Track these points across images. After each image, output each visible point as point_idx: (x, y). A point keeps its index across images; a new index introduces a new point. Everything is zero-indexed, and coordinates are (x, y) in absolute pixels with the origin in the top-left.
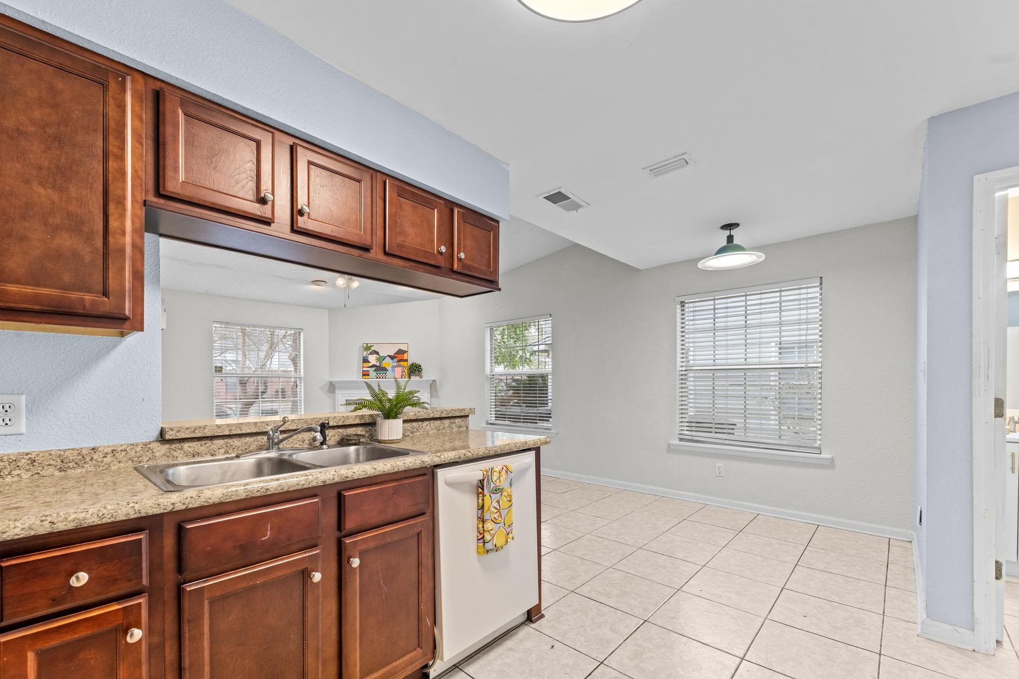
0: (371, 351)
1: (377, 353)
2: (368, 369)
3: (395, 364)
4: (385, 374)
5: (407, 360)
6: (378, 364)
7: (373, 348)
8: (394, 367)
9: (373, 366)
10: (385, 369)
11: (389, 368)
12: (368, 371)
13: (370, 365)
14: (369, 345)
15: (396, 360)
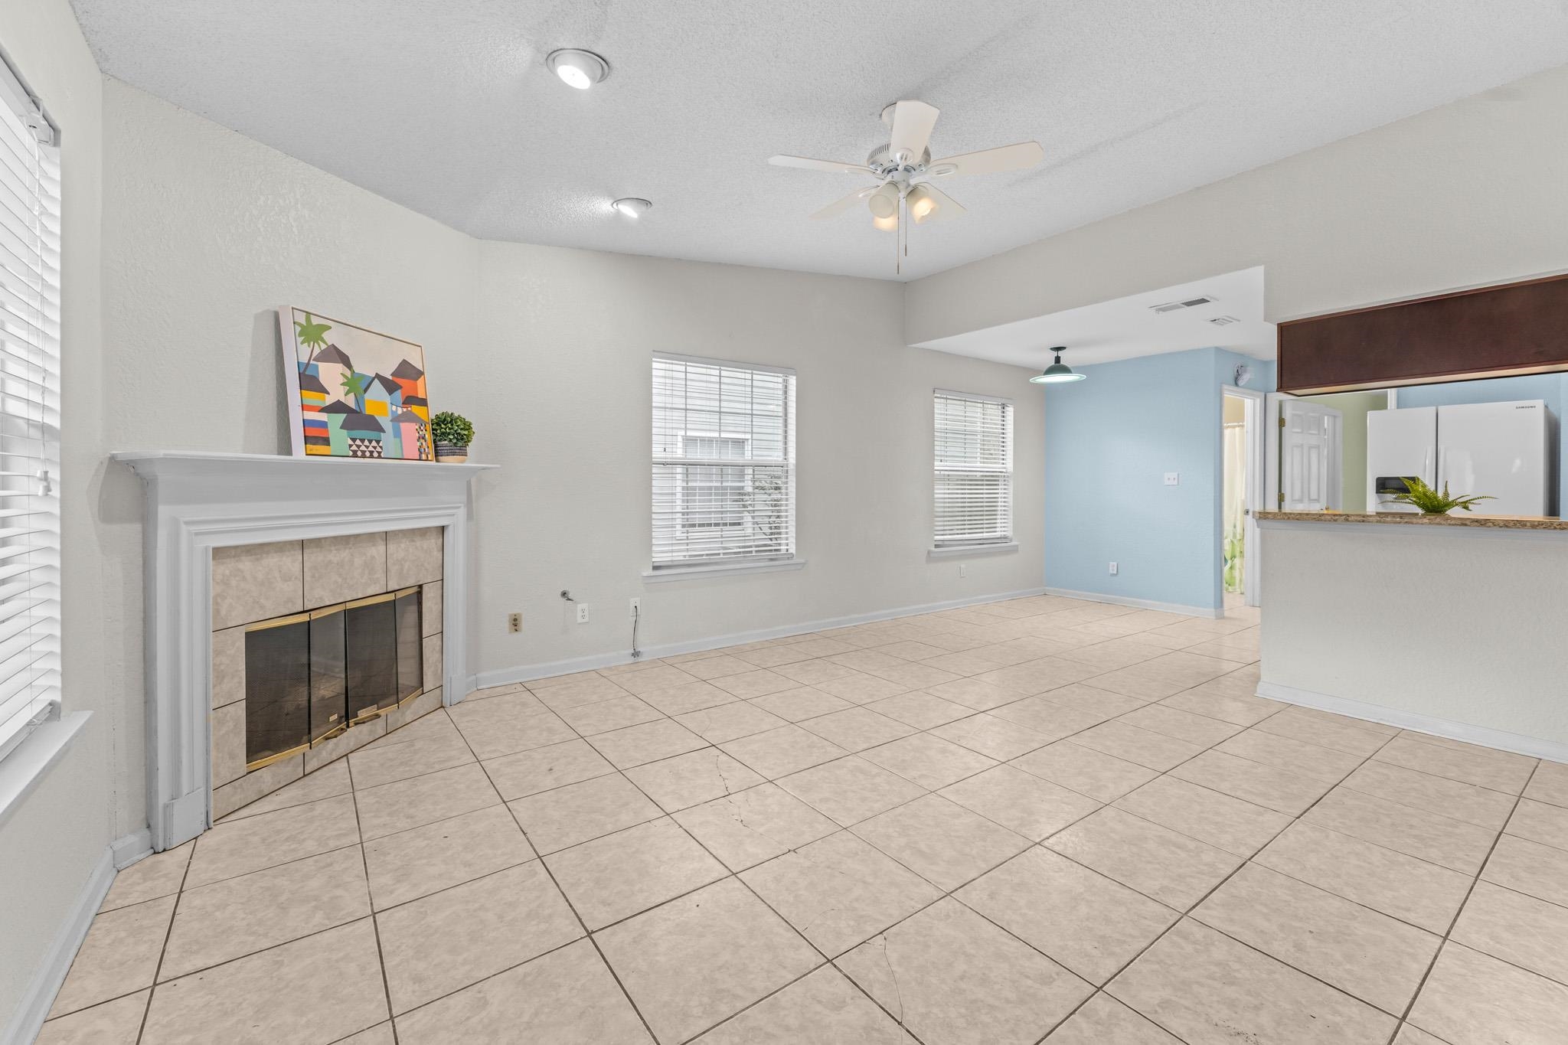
0: (324, 346)
1: (345, 360)
2: (323, 417)
3: (400, 411)
4: (378, 442)
5: (423, 402)
6: (350, 401)
7: (331, 338)
8: (397, 419)
9: (337, 408)
10: (373, 424)
11: (385, 421)
12: (324, 425)
13: (329, 400)
14: (315, 321)
15: (399, 395)
